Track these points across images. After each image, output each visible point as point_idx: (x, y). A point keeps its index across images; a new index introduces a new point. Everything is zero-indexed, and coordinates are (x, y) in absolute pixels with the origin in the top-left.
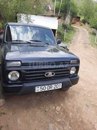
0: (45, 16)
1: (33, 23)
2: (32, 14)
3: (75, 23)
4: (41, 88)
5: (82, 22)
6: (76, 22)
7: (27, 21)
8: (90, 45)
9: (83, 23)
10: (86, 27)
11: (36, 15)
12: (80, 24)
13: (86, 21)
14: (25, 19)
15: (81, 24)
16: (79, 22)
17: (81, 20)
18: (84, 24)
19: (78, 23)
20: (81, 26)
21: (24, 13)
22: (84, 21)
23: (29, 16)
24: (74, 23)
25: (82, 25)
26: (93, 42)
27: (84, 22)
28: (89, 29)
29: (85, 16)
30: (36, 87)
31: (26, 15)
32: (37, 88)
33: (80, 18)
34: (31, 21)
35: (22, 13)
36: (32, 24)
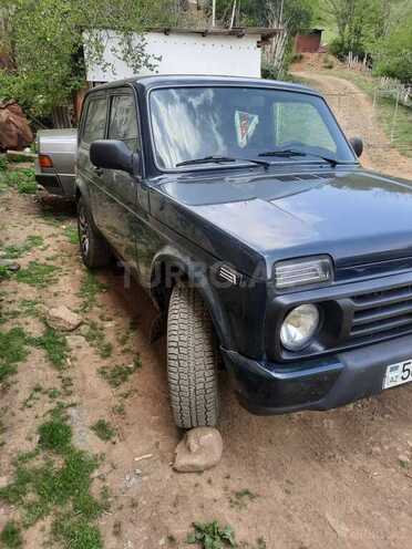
0: (204, 34)
1: (155, 69)
2: (149, 30)
3: (301, 57)
4: (406, 367)
5: (331, 50)
6: (306, 54)
7: (130, 64)
8: (395, 153)
9: (334, 54)
10: (353, 73)
11: (166, 32)
12: (322, 60)
13: (346, 45)
14: (122, 56)
15: (326, 61)
16: (317, 54)
17: (324, 44)
18: (341, 59)
19: (312, 57)
20: (328, 70)
21: (114, 29)
22: (341, 45)
23: (136, 40)
24: (296, 58)
25: (330, 67)
26: (403, 137)
27: (340, 51)
28: (366, 81)
29: (344, 24)
30: (389, 368)
31: (122, 36)
32: (392, 370)
33: (318, 32)
34: (149, 62)
35: (106, 28)
36: (154, 73)
